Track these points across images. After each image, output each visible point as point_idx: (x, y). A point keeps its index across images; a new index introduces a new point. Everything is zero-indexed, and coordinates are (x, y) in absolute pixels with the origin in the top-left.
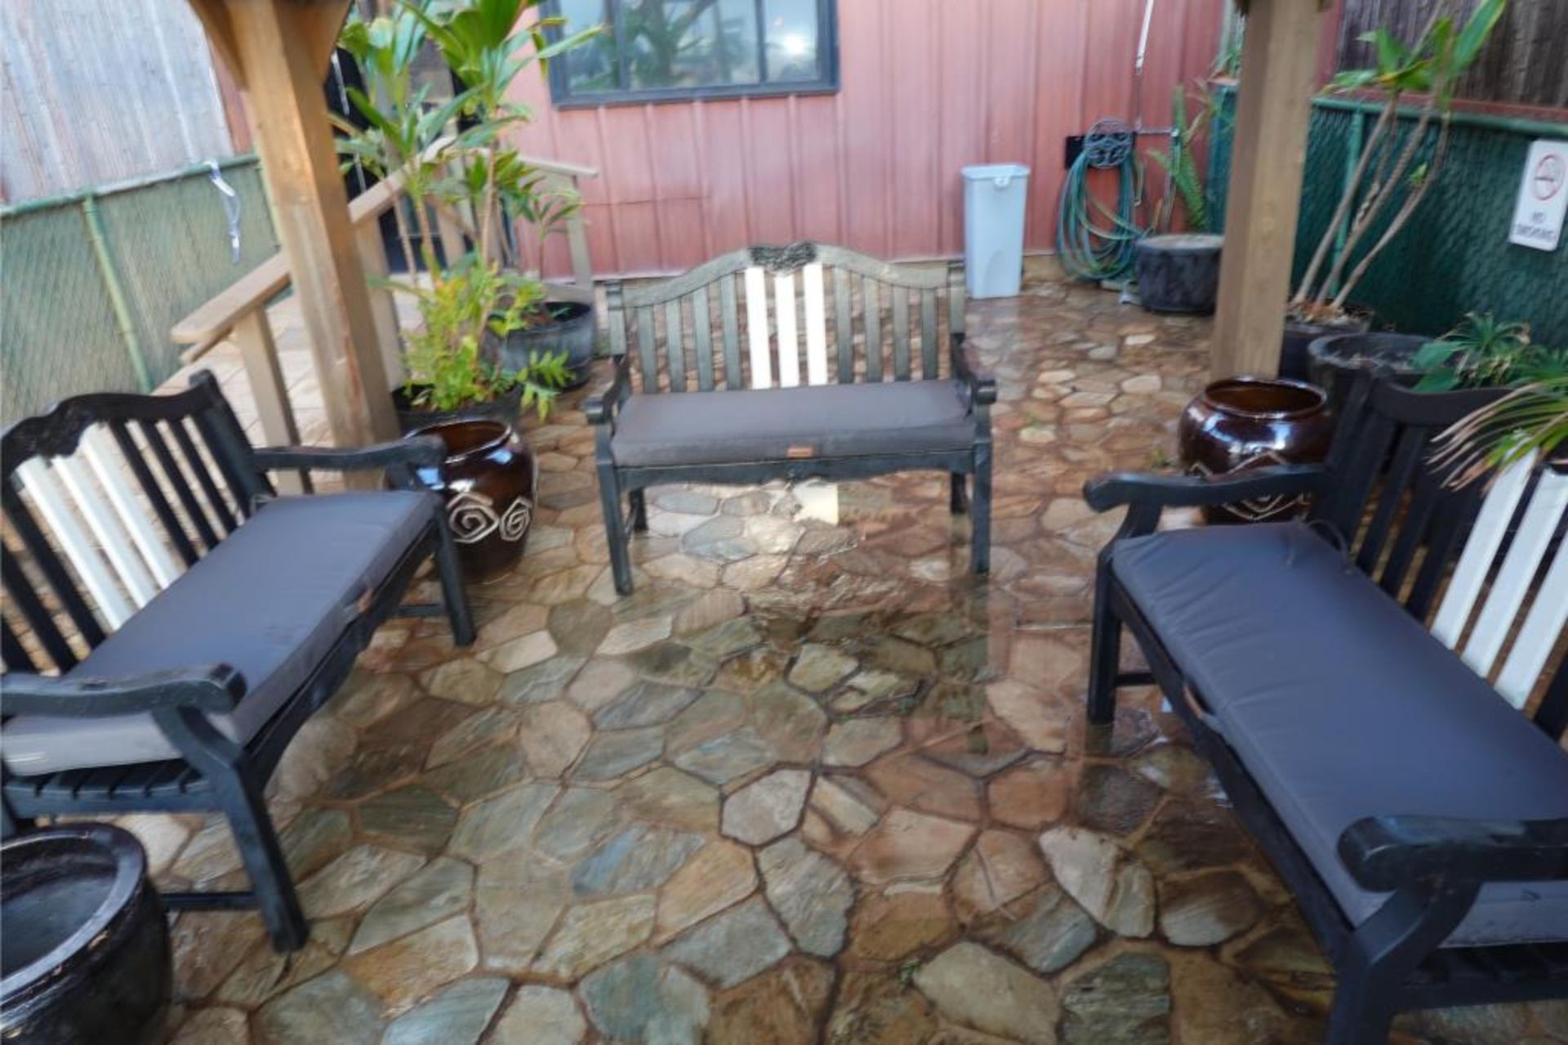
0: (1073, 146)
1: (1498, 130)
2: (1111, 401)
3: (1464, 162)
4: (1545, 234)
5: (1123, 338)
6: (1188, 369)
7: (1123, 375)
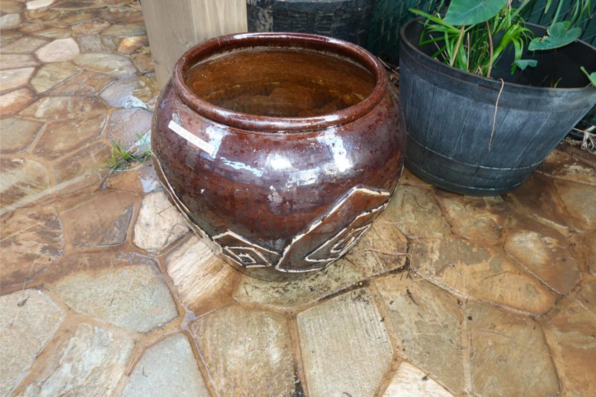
2: (30, 80)
5: (23, 5)
6: (98, 27)
7: (36, 43)
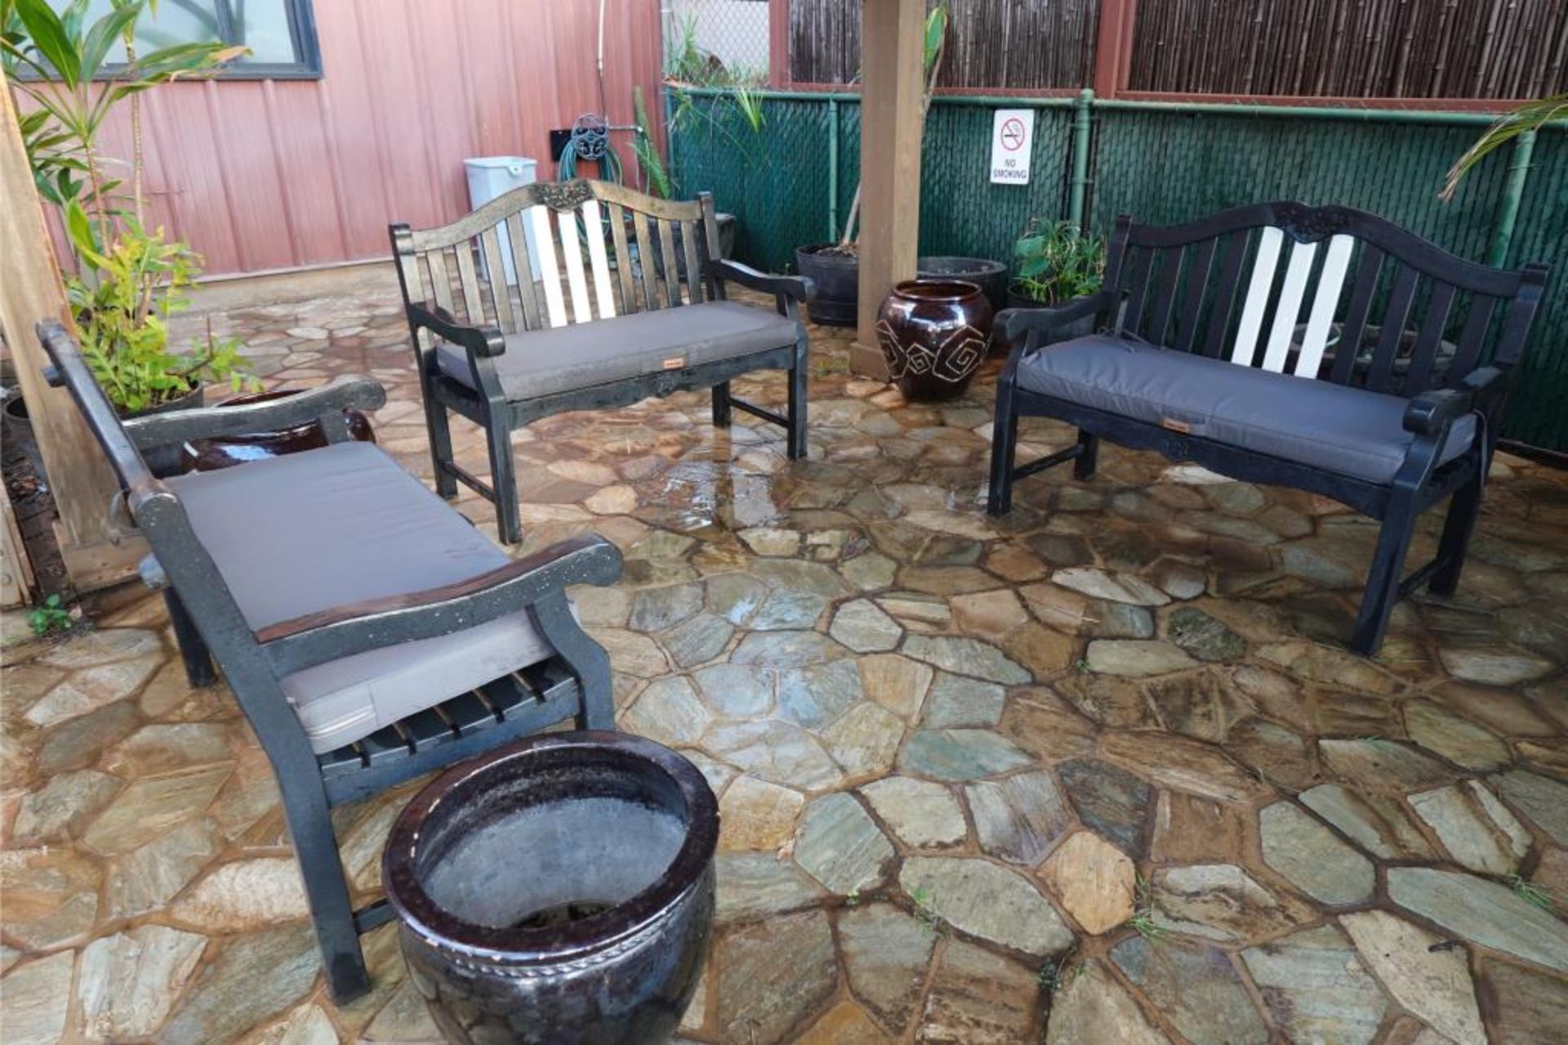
0: (558, 140)
1: (962, 105)
3: (937, 131)
4: (1019, 174)
